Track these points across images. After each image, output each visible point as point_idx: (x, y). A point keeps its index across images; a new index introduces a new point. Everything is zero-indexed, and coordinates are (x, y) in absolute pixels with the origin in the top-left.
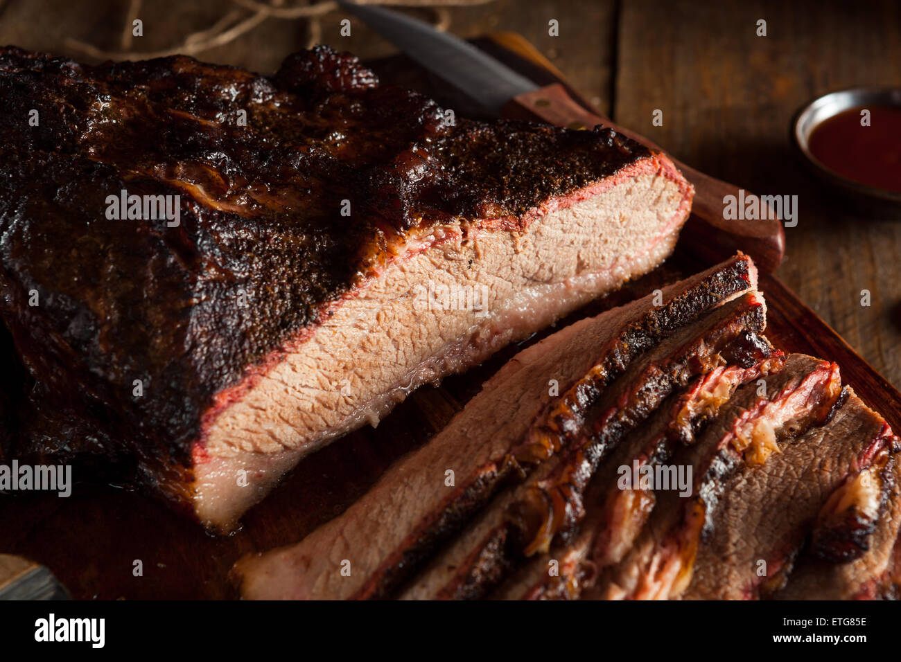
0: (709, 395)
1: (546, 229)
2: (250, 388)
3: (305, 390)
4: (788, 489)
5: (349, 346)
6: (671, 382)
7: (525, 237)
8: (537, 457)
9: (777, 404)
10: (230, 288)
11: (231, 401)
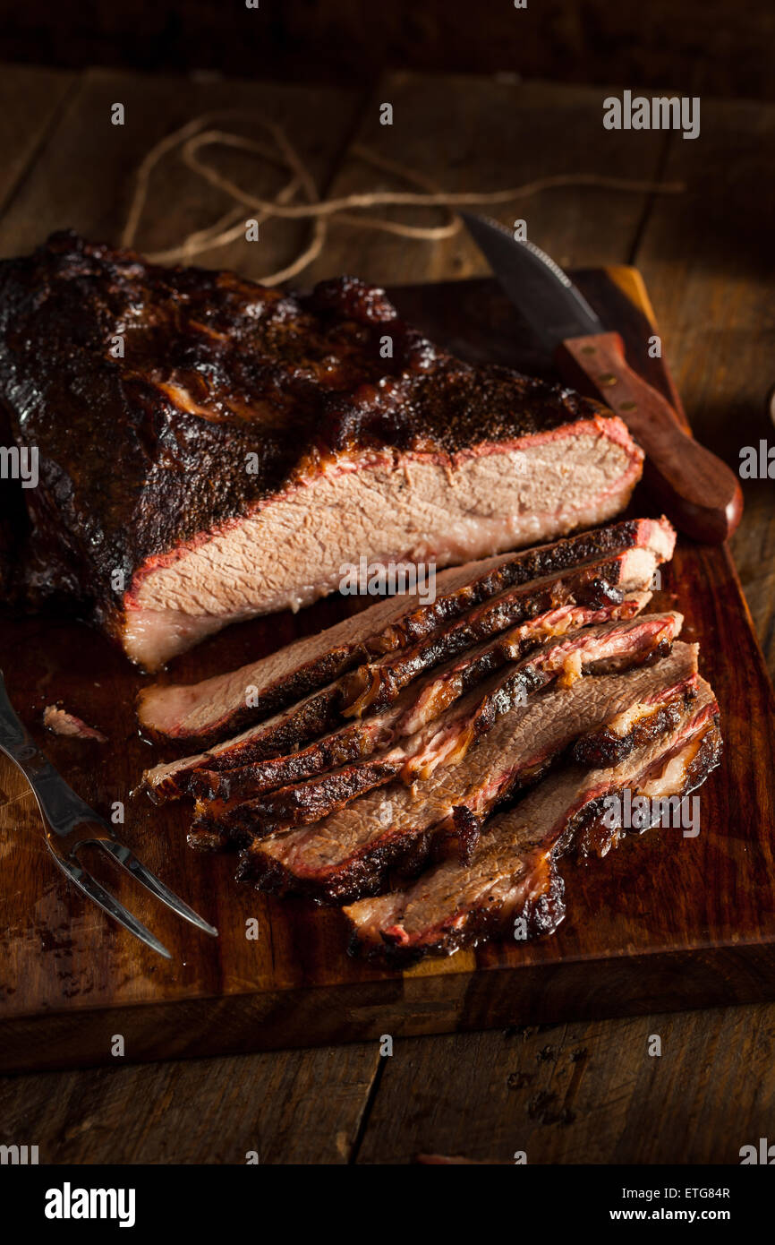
1: (481, 469)
2: (178, 558)
5: (276, 540)
6: (522, 610)
8: (383, 648)
10: (177, 476)
11: (159, 566)
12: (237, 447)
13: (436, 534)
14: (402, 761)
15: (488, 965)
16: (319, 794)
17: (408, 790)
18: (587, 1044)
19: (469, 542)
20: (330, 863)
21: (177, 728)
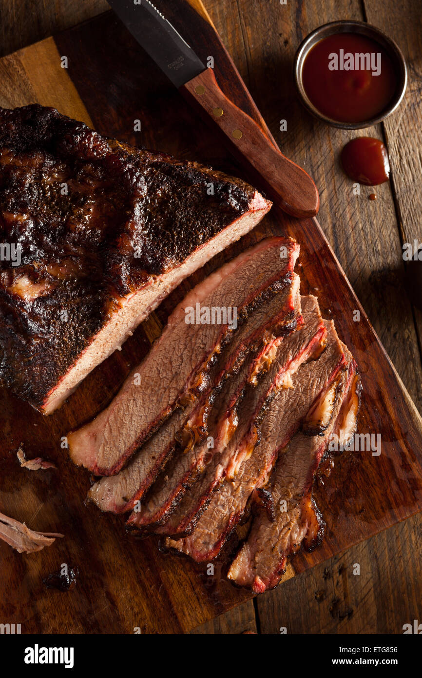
0: (266, 357)
1: (196, 255)
4: (296, 398)
6: (250, 352)
8: (188, 402)
10: (46, 346)
12: (68, 306)
14: (224, 474)
15: (301, 571)
17: (230, 484)
18: (342, 561)
20: (211, 547)
21: (96, 466)
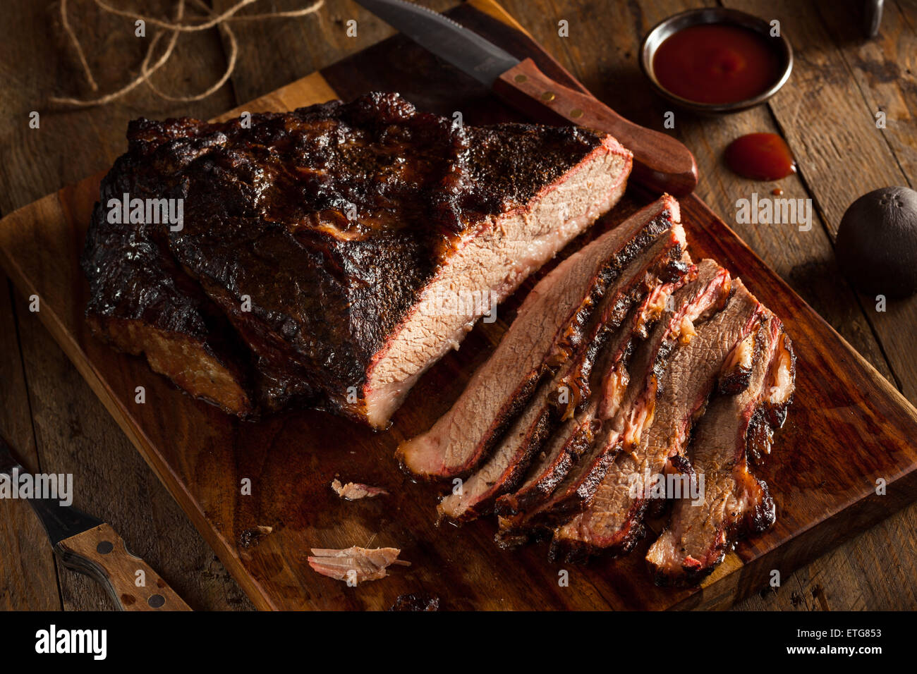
0: (654, 305)
1: (543, 206)
2: (389, 348)
3: (417, 341)
4: (704, 355)
6: (631, 300)
7: (530, 215)
8: (559, 362)
9: (695, 305)
10: (367, 292)
11: (380, 358)
12: (388, 253)
13: (519, 259)
14: (620, 439)
15: (749, 559)
16: (589, 486)
17: (632, 458)
18: (815, 582)
19: (540, 255)
20: (617, 529)
21: (445, 468)
